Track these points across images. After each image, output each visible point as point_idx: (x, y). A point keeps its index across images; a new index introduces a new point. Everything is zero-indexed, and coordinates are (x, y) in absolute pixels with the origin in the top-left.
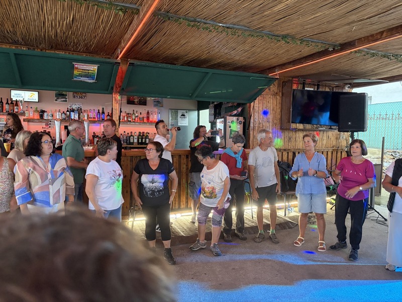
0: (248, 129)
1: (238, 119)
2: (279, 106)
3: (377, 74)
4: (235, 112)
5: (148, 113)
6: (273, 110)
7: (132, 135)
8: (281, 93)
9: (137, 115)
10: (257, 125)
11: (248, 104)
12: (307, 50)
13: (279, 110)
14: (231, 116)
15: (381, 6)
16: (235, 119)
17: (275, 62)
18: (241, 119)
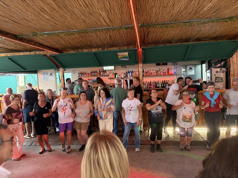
0: (229, 76)
4: (219, 65)
5: (168, 69)
7: (158, 83)
9: (161, 71)
18: (224, 69)
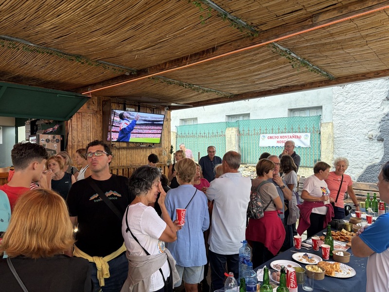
0: (66, 148)
1: (54, 137)
2: (100, 124)
3: (183, 100)
4: (51, 130)
6: (93, 128)
8: (101, 112)
10: (76, 143)
11: (65, 122)
12: (109, 73)
13: (100, 129)
14: (45, 133)
15: (149, 40)
16: (50, 137)
17: (82, 81)
18: (58, 137)
